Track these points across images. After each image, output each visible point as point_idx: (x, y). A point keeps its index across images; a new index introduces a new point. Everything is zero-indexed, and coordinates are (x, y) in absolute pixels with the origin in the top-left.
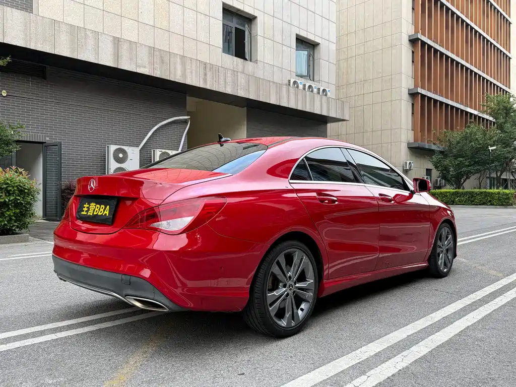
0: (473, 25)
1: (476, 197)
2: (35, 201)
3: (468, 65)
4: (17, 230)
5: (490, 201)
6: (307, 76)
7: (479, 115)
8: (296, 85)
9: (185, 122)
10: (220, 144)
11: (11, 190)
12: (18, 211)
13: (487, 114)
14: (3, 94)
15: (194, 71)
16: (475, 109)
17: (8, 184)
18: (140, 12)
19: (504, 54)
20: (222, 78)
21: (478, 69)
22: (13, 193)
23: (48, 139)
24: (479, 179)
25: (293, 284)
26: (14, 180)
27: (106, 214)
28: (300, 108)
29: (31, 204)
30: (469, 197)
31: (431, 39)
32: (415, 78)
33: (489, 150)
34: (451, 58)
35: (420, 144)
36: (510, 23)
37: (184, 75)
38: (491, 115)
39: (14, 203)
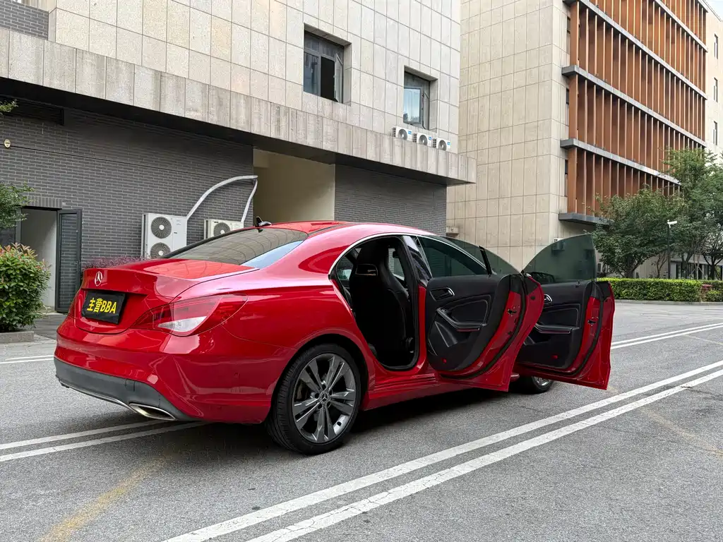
0: (652, 54)
1: (649, 288)
2: (44, 289)
3: (645, 109)
4: (19, 325)
5: (668, 295)
6: (420, 123)
7: (660, 176)
8: (403, 136)
9: (252, 183)
10: (258, 229)
11: (12, 274)
12: (20, 301)
13: (671, 175)
14: (6, 145)
15: (263, 117)
16: (655, 168)
17: (8, 265)
18: (191, 37)
19: (696, 93)
20: (301, 126)
21: (659, 114)
22: (14, 278)
23: (64, 204)
24: (658, 264)
25: (328, 394)
26: (17, 260)
27: (112, 312)
28: (408, 166)
29: (38, 292)
30: (640, 289)
31: (593, 73)
32: (570, 126)
33: (668, 225)
34: (621, 99)
35: (576, 214)
36: (705, 51)
37: (249, 122)
38: (675, 176)
39: (16, 290)
